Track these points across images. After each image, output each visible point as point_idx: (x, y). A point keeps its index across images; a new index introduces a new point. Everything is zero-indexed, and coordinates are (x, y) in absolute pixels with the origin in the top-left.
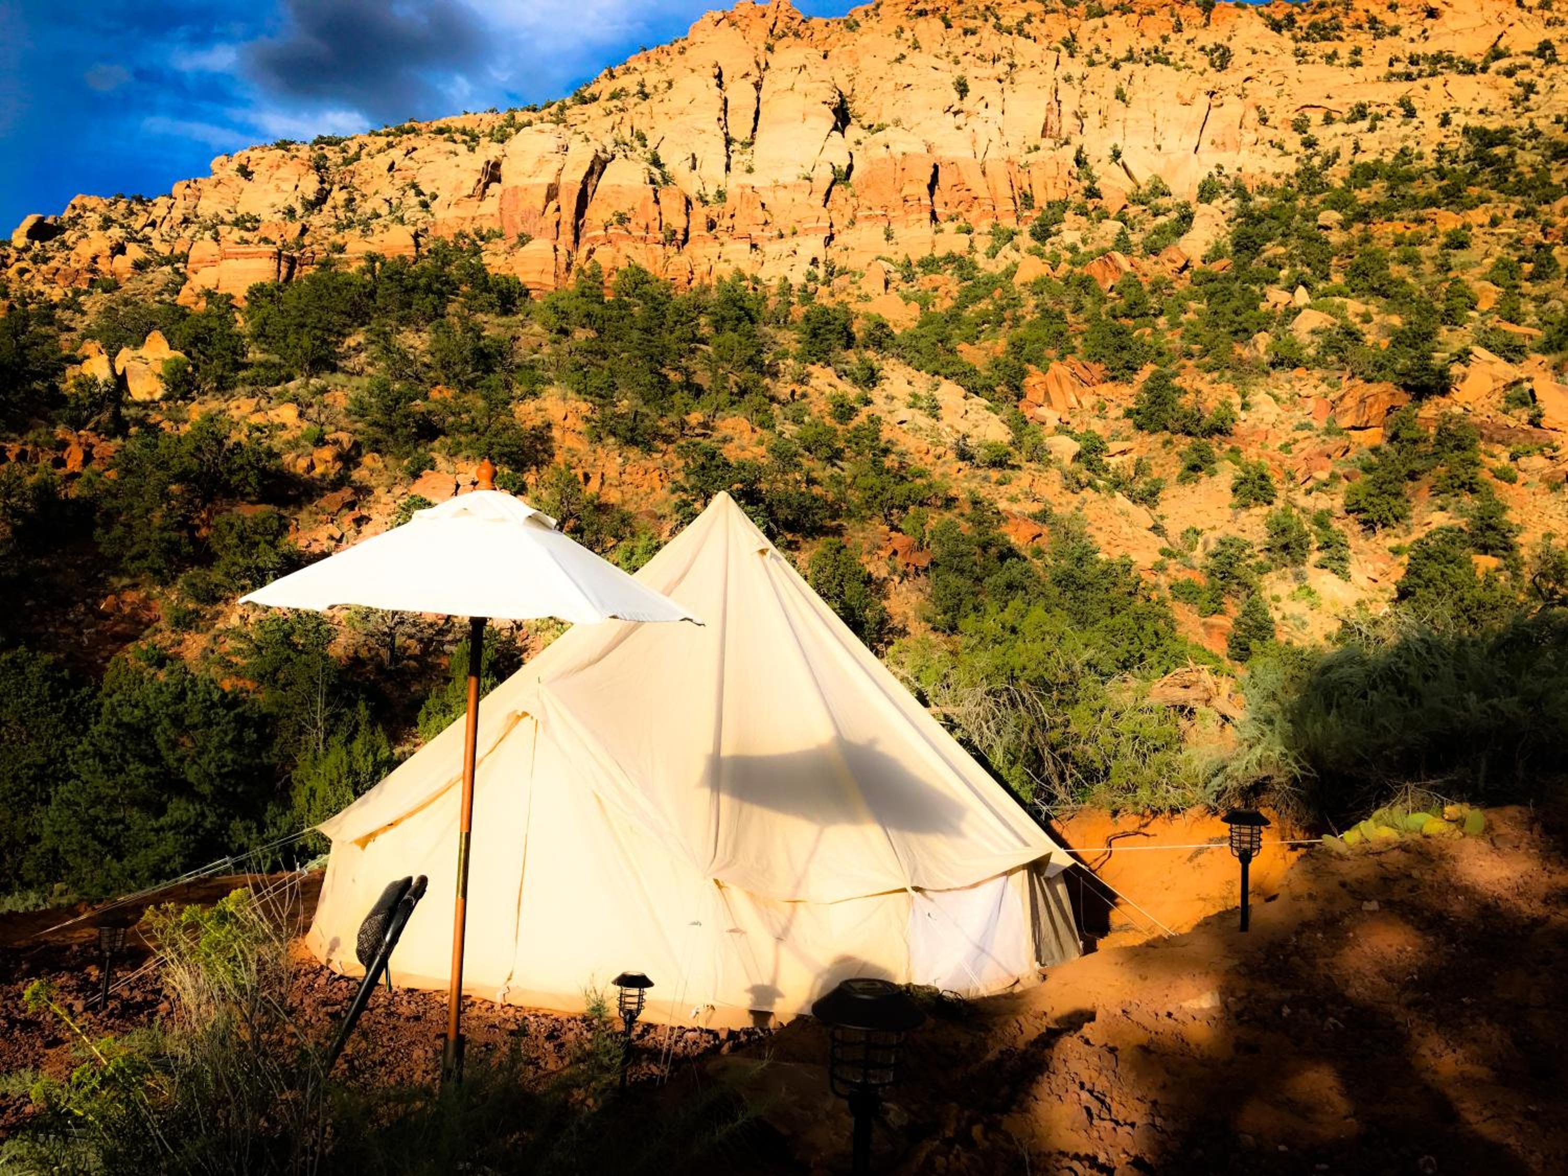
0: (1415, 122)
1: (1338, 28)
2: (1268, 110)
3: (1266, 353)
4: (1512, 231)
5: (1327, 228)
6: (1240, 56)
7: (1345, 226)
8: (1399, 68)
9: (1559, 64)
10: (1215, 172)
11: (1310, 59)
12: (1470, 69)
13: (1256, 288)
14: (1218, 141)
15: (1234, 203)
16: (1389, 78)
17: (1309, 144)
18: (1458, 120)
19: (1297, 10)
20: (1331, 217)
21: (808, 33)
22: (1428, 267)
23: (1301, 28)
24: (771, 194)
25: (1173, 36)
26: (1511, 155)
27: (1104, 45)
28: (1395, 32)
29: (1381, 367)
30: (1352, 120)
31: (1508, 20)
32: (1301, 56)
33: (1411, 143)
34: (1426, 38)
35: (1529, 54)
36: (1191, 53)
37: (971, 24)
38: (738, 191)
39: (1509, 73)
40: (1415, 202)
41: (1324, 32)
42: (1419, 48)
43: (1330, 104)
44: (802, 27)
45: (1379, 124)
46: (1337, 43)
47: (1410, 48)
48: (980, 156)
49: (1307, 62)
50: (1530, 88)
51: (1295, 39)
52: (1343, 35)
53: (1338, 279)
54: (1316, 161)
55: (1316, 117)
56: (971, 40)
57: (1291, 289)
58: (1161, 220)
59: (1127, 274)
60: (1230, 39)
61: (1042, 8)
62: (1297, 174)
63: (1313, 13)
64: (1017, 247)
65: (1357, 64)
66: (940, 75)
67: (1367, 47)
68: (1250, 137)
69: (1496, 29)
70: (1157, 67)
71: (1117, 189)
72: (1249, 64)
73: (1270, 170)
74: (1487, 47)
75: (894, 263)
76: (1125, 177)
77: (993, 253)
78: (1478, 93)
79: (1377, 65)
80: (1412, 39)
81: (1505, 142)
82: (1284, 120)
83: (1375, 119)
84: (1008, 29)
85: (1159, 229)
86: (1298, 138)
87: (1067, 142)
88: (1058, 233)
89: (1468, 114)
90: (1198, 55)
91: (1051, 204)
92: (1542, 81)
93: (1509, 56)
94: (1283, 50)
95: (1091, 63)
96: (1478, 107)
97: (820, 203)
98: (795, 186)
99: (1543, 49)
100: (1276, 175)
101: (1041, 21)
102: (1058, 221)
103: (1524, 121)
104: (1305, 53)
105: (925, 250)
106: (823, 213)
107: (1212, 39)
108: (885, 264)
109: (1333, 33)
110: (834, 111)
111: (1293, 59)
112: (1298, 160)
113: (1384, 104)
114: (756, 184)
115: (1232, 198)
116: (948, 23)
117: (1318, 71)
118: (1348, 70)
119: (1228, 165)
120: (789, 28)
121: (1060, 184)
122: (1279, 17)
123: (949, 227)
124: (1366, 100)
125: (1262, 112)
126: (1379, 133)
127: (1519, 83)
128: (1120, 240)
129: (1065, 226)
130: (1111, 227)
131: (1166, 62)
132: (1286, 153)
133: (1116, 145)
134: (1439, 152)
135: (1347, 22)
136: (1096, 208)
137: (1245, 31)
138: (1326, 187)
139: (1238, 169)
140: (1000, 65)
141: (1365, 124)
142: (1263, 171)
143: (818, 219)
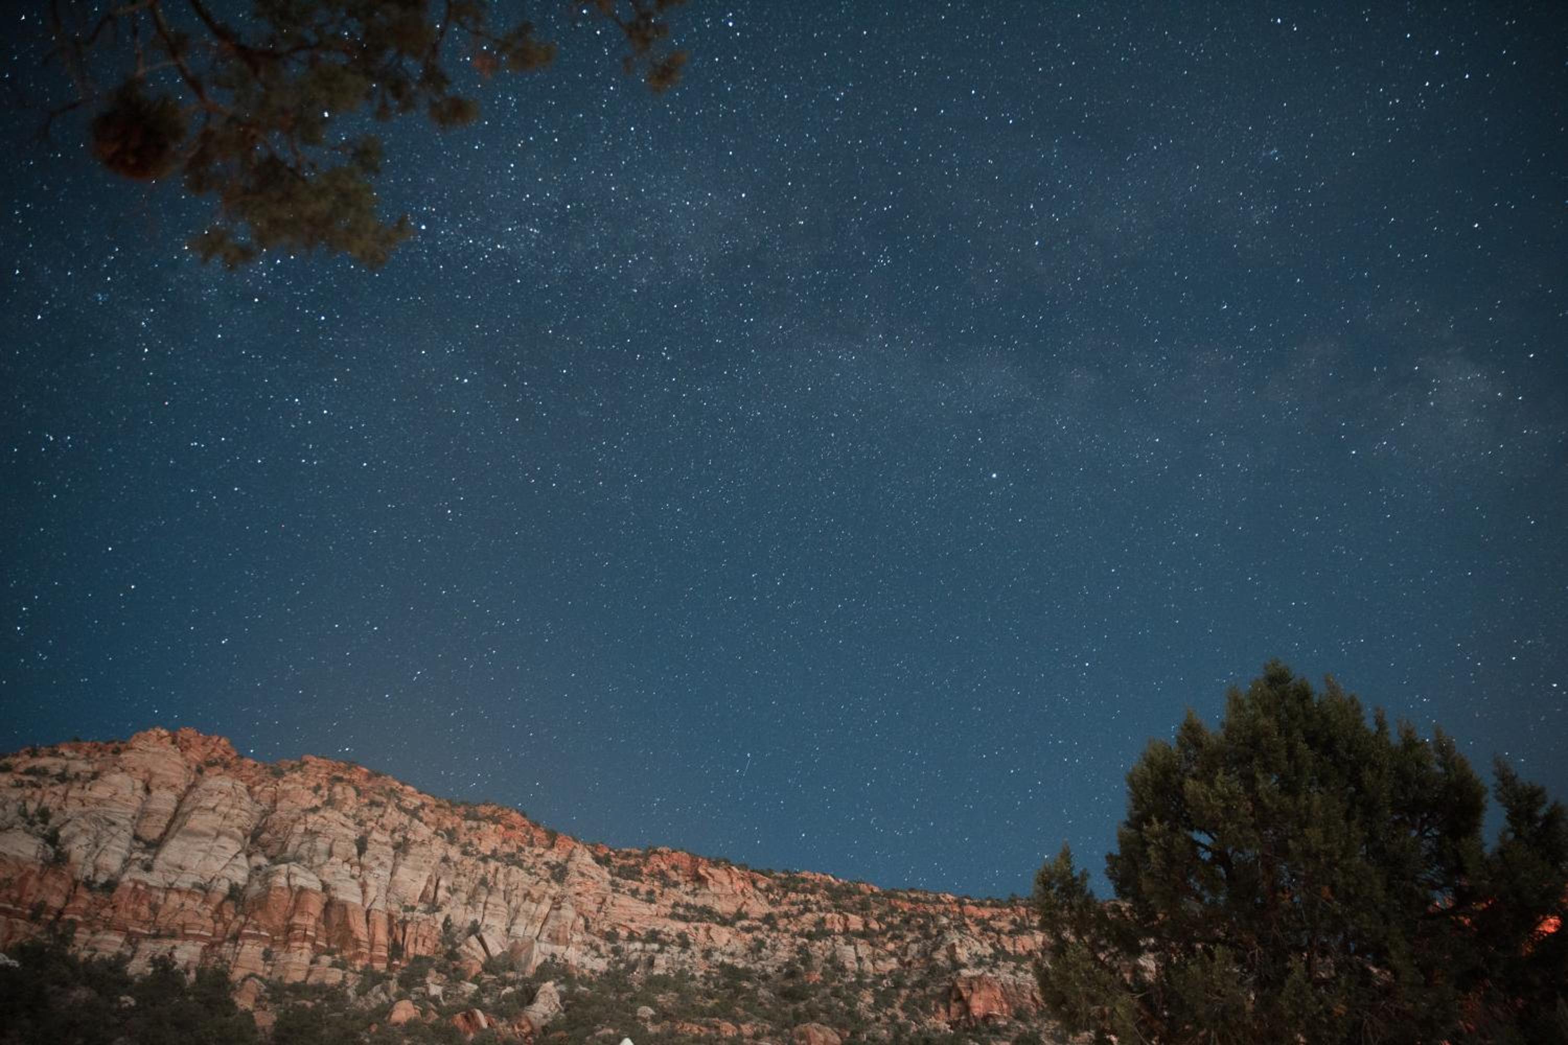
0: (690, 952)
1: (640, 873)
2: (590, 920)
5: (645, 1020)
6: (574, 877)
7: (655, 1020)
8: (681, 911)
9: (779, 931)
10: (549, 959)
11: (622, 890)
12: (724, 922)
14: (554, 935)
15: (563, 988)
16: (674, 916)
17: (616, 951)
18: (717, 956)
19: (612, 853)
20: (645, 1010)
21: (238, 768)
23: (614, 867)
24: (162, 895)
25: (527, 849)
26: (755, 989)
27: (476, 841)
28: (676, 885)
30: (645, 942)
31: (748, 895)
32: (615, 887)
33: (686, 967)
34: (696, 895)
35: (759, 920)
36: (539, 866)
37: (378, 798)
38: (131, 885)
39: (748, 930)
40: (700, 1012)
41: (632, 873)
42: (690, 899)
43: (633, 926)
44: (234, 762)
45: (666, 948)
46: (638, 883)
47: (686, 898)
48: (367, 905)
49: (619, 892)
50: (761, 944)
51: (610, 872)
52: (642, 878)
54: (622, 966)
55: (624, 933)
56: (377, 812)
58: (509, 989)
59: (483, 1030)
60: (567, 861)
61: (435, 803)
62: (608, 973)
63: (623, 858)
64: (385, 990)
65: (651, 901)
66: (346, 831)
67: (658, 892)
68: (577, 938)
69: (740, 899)
70: (514, 868)
71: (474, 958)
72: (579, 884)
73: (589, 966)
74: (734, 910)
75: (267, 983)
76: (481, 948)
77: (362, 991)
78: (729, 941)
79: (664, 905)
80: (687, 894)
81: (748, 979)
82: (601, 931)
83: (663, 944)
84: (406, 811)
85: (507, 997)
86: (610, 946)
87: (438, 909)
88: (423, 984)
89: (723, 954)
90: (544, 867)
91: (418, 958)
92: (769, 941)
93: (748, 919)
94: (604, 879)
95: (465, 853)
96: (729, 950)
97: (209, 913)
98: (189, 893)
99: (768, 919)
100: (593, 971)
101: (432, 812)
102: (424, 975)
103: (758, 966)
104: (617, 885)
105: (299, 977)
106: (209, 923)
107: (555, 859)
108: (257, 981)
109: (636, 876)
110: (245, 837)
111: (610, 888)
112: (609, 963)
113: (669, 935)
114: (151, 883)
115: (562, 982)
116: (359, 793)
117: (625, 900)
118: (646, 905)
119: (559, 956)
120: (222, 760)
121: (428, 943)
122: (601, 855)
123: (326, 960)
124: (657, 929)
125: (586, 920)
126: (666, 955)
127: (755, 939)
128: (476, 1001)
129: (429, 980)
130: (470, 988)
131: (521, 867)
132: (600, 956)
133: (476, 921)
134: (705, 978)
135: (645, 870)
136: (456, 969)
137: (578, 858)
138: (630, 988)
139: (566, 961)
140: (396, 835)
141: (656, 946)
142: (584, 966)
143: (203, 928)
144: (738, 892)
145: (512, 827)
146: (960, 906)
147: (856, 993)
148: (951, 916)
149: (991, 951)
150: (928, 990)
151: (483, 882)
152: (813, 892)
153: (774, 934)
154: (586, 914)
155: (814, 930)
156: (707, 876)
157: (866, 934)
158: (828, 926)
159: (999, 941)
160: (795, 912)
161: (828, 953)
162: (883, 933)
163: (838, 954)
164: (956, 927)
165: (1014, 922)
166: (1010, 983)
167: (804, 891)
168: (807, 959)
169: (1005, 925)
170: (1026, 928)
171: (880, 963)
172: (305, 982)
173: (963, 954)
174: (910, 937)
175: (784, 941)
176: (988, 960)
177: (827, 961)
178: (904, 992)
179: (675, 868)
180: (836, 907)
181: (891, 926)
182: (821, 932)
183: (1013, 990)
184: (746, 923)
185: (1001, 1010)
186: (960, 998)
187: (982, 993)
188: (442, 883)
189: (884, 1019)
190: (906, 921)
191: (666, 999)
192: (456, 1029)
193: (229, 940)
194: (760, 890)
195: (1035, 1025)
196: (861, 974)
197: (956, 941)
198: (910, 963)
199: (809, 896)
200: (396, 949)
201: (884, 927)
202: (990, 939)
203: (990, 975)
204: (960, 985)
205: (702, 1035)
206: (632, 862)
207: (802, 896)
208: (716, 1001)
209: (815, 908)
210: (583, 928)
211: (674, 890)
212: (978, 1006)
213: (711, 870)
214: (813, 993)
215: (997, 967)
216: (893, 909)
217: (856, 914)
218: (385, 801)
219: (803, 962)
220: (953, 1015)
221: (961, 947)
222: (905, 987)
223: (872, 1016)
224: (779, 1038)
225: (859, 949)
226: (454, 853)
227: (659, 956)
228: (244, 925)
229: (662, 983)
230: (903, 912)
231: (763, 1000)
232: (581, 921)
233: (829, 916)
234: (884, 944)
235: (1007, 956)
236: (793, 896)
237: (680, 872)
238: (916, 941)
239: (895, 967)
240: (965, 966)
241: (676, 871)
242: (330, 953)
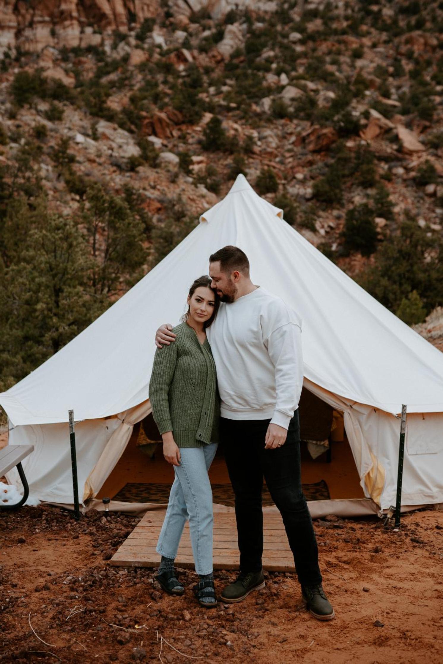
3: (269, 109)
4: (383, 50)
5: (294, 43)
7: (302, 42)
10: (234, 8)
13: (260, 74)
15: (245, 26)
20: (296, 36)
22: (345, 67)
26: (380, 11)
29: (327, 119)
40: (336, 32)
53: (301, 70)
54: (286, 6)
57: (278, 74)
58: (207, 32)
59: (191, 62)
62: (277, 13)
64: (128, 44)
71: (183, 14)
73: (263, 8)
75: (57, 49)
76: (187, 7)
77: (114, 47)
85: (206, 39)
88: (151, 37)
91: (146, 20)
97: (9, 11)
100: (266, 12)
102: (151, 30)
105: (75, 43)
106: (13, 17)
108: (51, 49)
112: (278, 4)
115: (244, 22)
119: (241, 4)
121: (151, 9)
123: (89, 30)
128: (186, 44)
129: (155, 34)
130: (180, 35)
136: (171, 24)
138: (291, 20)
139: (247, 7)
142: (259, 9)
143: (10, 21)
172: (79, 46)
191: (313, 25)
192: (171, 64)
193: (28, 26)
200: (132, 17)
205: (334, 48)
208: (350, 22)
224: (390, 44)
228: (33, 16)
231: (385, 17)
242: (91, 25)
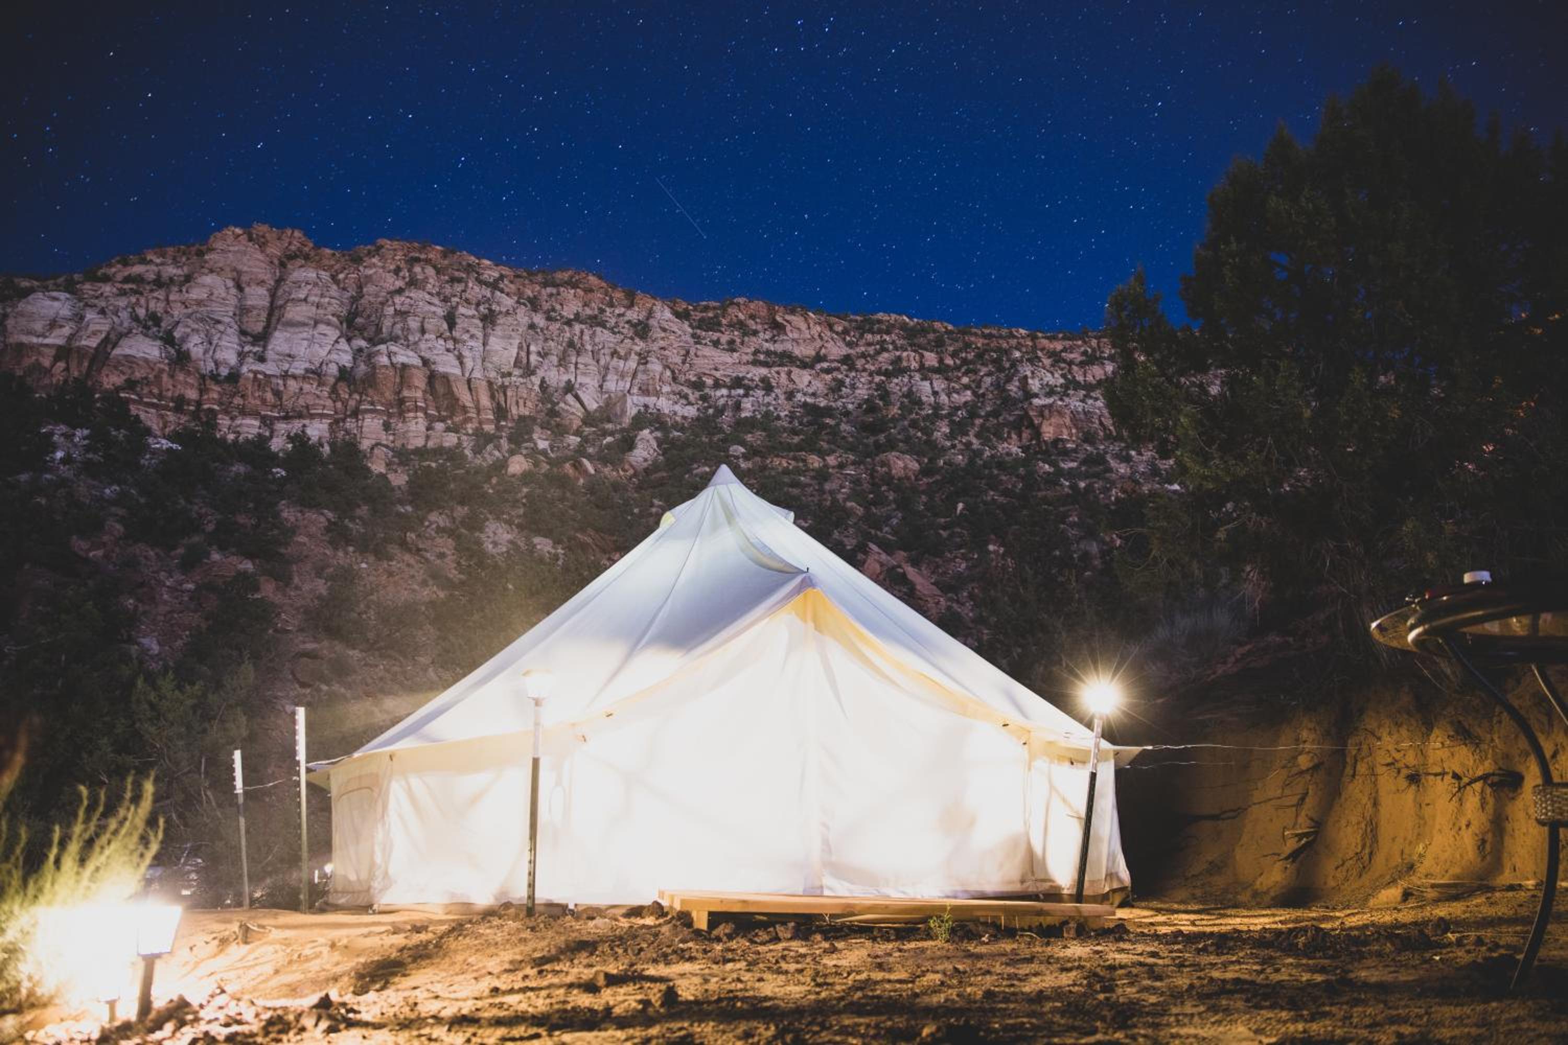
0: (773, 395)
1: (720, 324)
2: (677, 372)
4: (853, 472)
5: (737, 458)
6: (656, 333)
7: (746, 457)
8: (762, 357)
9: (857, 371)
10: (642, 409)
11: (704, 342)
12: (804, 365)
14: (644, 388)
15: (659, 434)
16: (756, 363)
18: (799, 397)
19: (691, 308)
20: (737, 450)
21: (317, 258)
23: (694, 320)
24: (280, 382)
25: (608, 309)
26: (838, 425)
27: (558, 307)
28: (755, 333)
30: (730, 388)
31: (826, 338)
32: (697, 339)
33: (771, 408)
34: (775, 342)
35: (838, 361)
36: (621, 325)
37: (457, 274)
38: (251, 375)
40: (788, 447)
41: (712, 325)
42: (770, 346)
43: (718, 374)
44: (312, 253)
45: (751, 392)
46: (718, 334)
47: (766, 345)
48: (467, 375)
49: (700, 343)
50: (841, 383)
51: (691, 326)
52: (723, 329)
54: (711, 411)
55: (709, 381)
56: (459, 287)
58: (609, 439)
59: (591, 475)
60: (648, 319)
61: (512, 274)
62: (698, 419)
63: (701, 312)
64: (498, 447)
65: (733, 350)
66: (433, 309)
67: (738, 340)
68: (666, 389)
69: (818, 343)
70: (599, 329)
71: (573, 414)
72: (663, 339)
73: (680, 413)
74: (813, 353)
75: (392, 450)
76: (578, 405)
77: (478, 450)
78: (810, 382)
79: (746, 353)
80: (767, 341)
81: (831, 416)
82: (688, 381)
83: (748, 389)
84: (486, 284)
85: (609, 446)
86: (697, 394)
87: (533, 373)
88: (531, 440)
89: (805, 394)
90: (626, 326)
91: (522, 418)
92: (848, 380)
93: (827, 361)
94: (685, 333)
95: (549, 319)
96: (810, 391)
97: (326, 394)
98: (304, 378)
99: (847, 360)
100: (684, 418)
101: (511, 282)
102: (530, 432)
103: (839, 404)
104: (699, 337)
105: (419, 442)
106: (329, 403)
107: (635, 316)
108: (385, 449)
109: (716, 328)
110: (341, 323)
111: (691, 341)
112: (698, 409)
113: (752, 380)
114: (268, 372)
115: (657, 429)
116: (438, 271)
117: (708, 351)
118: (728, 354)
119: (652, 406)
120: (301, 252)
121: (529, 404)
122: (680, 310)
123: (440, 426)
124: (741, 375)
125: (673, 372)
126: (751, 399)
127: (834, 379)
128: (581, 451)
129: (535, 436)
130: (573, 440)
131: (605, 327)
132: (690, 404)
133: (569, 381)
134: (790, 417)
135: (724, 322)
136: (558, 425)
137: (658, 315)
138: (721, 430)
139: (659, 410)
140: (481, 308)
141: (741, 392)
142: (675, 413)
143: (324, 407)
144: (816, 336)
145: (591, 291)
146: (1032, 340)
147: (933, 423)
148: (1024, 350)
149: (1062, 381)
150: (1001, 419)
151: (571, 344)
152: (888, 332)
153: (853, 374)
154: (672, 366)
155: (890, 368)
156: (785, 323)
157: (942, 370)
158: (905, 364)
159: (1070, 371)
160: (872, 352)
161: (905, 389)
162: (958, 368)
163: (914, 389)
164: (1028, 360)
165: (1085, 353)
166: (1080, 409)
167: (880, 332)
168: (885, 395)
169: (1075, 356)
170: (1097, 359)
171: (955, 395)
172: (425, 446)
173: (1034, 385)
174: (984, 371)
175: (862, 380)
176: (1059, 389)
177: (904, 396)
178: (978, 422)
179: (752, 317)
180: (911, 345)
181: (965, 361)
182: (898, 369)
183: (1082, 416)
184: (825, 365)
185: (1071, 435)
186: (1031, 425)
187: (1053, 420)
188: (533, 348)
189: (959, 446)
190: (980, 356)
191: (755, 438)
192: (566, 476)
193: (350, 416)
194: (837, 333)
195: (1102, 447)
196: (937, 407)
197: (1029, 373)
198: (983, 395)
199: (885, 337)
200: (501, 412)
201: (958, 362)
202: (1062, 369)
203: (1060, 403)
204: (1032, 413)
205: (791, 467)
206: (711, 314)
207: (878, 337)
208: (801, 437)
209: (891, 347)
210: (670, 379)
211: (754, 339)
212: (1048, 432)
213: (788, 317)
214: (892, 425)
215: (1068, 395)
216: (967, 346)
217: (932, 351)
218: (464, 276)
219: (882, 398)
220: (1024, 440)
221: (1033, 378)
222: (980, 417)
223: (948, 444)
224: (862, 467)
225: (935, 384)
226: (539, 320)
227: (745, 400)
228: (360, 402)
229: (750, 424)
230: (977, 348)
231: (845, 434)
232: (668, 373)
233: (905, 354)
234: (959, 378)
235: (1077, 386)
236: (869, 337)
237: (758, 320)
238: (989, 374)
239: (969, 398)
240: (1036, 396)
241: (754, 320)
242: (442, 420)
